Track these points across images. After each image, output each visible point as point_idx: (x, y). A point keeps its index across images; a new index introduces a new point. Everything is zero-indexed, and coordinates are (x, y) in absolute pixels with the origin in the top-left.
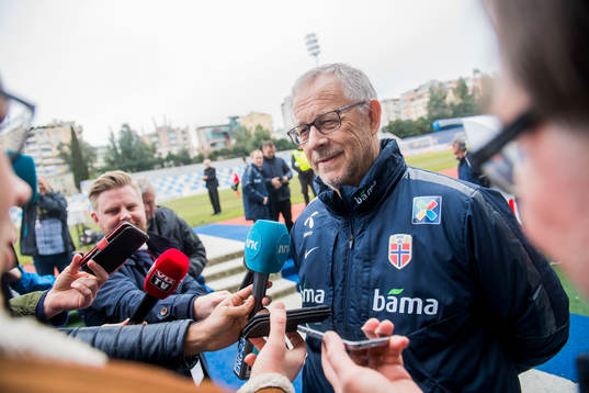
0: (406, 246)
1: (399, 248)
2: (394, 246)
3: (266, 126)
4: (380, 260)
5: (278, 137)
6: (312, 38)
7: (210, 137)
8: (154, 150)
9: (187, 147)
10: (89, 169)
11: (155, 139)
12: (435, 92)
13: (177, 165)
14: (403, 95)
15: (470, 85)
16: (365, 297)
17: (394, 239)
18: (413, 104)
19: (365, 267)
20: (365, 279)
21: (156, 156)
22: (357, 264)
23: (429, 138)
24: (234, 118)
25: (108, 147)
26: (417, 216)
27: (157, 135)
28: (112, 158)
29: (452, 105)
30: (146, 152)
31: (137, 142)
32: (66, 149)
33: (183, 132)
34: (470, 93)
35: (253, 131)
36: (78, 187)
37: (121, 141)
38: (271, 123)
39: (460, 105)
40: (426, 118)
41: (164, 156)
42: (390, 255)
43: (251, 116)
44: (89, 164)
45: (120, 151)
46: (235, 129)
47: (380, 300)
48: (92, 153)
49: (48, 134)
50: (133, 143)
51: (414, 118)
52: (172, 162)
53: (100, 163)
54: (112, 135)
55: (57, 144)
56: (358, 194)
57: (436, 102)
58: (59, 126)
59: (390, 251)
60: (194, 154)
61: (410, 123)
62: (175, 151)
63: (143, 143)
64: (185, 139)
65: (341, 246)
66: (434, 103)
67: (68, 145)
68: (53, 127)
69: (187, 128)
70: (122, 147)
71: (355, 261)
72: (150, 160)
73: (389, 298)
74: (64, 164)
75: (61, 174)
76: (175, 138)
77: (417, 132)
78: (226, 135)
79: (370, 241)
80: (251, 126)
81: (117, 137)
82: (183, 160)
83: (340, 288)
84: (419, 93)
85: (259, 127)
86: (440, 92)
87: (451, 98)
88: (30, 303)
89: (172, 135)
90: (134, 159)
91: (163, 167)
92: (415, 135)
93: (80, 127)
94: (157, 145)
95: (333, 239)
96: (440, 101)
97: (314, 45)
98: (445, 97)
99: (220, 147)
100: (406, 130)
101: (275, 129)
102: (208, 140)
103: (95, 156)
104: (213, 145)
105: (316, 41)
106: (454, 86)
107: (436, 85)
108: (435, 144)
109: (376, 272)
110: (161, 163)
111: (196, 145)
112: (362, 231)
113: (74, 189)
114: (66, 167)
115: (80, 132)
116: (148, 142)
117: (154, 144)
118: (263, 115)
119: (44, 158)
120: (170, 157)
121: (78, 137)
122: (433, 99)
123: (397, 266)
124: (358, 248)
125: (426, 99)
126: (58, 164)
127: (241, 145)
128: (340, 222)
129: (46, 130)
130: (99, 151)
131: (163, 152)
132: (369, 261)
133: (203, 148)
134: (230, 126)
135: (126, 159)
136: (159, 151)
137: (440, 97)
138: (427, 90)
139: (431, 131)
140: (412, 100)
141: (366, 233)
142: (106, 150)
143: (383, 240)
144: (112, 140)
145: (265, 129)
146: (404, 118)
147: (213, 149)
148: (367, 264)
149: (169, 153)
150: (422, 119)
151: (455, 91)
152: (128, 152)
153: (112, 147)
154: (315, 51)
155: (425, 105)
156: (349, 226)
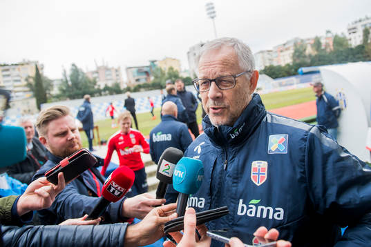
0: (263, 169)
1: (259, 171)
2: (255, 169)
3: (175, 68)
4: (245, 178)
5: (185, 75)
6: (211, 6)
7: (136, 74)
8: (95, 83)
9: (118, 81)
10: (48, 95)
11: (96, 75)
12: (298, 47)
13: (111, 94)
14: (275, 47)
15: (323, 41)
16: (232, 204)
17: (255, 164)
18: (282, 54)
19: (234, 183)
20: (234, 192)
21: (96, 87)
22: (229, 181)
23: (293, 79)
24: (153, 62)
25: (62, 80)
26: (271, 148)
27: (97, 72)
28: (64, 88)
29: (310, 56)
30: (89, 84)
31: (83, 77)
32: (31, 81)
33: (117, 71)
34: (323, 47)
35: (167, 71)
36: (39, 108)
37: (72, 76)
38: (180, 65)
39: (316, 56)
40: (291, 64)
41: (102, 87)
42: (252, 175)
43: (165, 60)
44: (47, 92)
45: (70, 83)
46: (154, 69)
47: (243, 207)
48: (50, 84)
49: (19, 69)
50: (80, 77)
51: (283, 64)
52: (107, 92)
53: (55, 91)
54: (65, 71)
55: (25, 77)
56: (232, 132)
57: (299, 53)
58: (27, 64)
59: (252, 172)
60: (123, 86)
61: (279, 68)
62: (110, 84)
63: (87, 78)
64: (117, 75)
65: (219, 168)
66: (297, 54)
67: (33, 78)
68: (22, 65)
69: (119, 68)
70: (72, 80)
71: (227, 178)
72: (91, 90)
73: (250, 206)
74: (30, 91)
75: (28, 99)
76: (110, 75)
77: (285, 74)
78: (147, 73)
79: (238, 165)
80: (165, 68)
81: (69, 73)
82: (116, 90)
83: (216, 198)
84: (287, 46)
85: (171, 68)
86: (302, 46)
87: (310, 51)
88: (7, 204)
89: (108, 73)
90: (80, 89)
91: (101, 95)
92: (283, 77)
93: (42, 65)
94: (97, 80)
95: (213, 163)
96: (301, 53)
97: (212, 11)
98: (305, 50)
99: (142, 82)
100: (277, 73)
101: (183, 70)
102: (134, 76)
103: (52, 86)
104: (137, 80)
105: (213, 8)
106: (312, 42)
107: (299, 41)
108: (297, 83)
109: (241, 187)
110: (99, 92)
111: (125, 80)
112: (233, 157)
113: (36, 110)
114: (31, 94)
115: (42, 69)
116: (91, 77)
117: (95, 78)
118: (174, 59)
119: (15, 87)
120: (106, 88)
121: (40, 72)
122: (296, 51)
123: (256, 184)
124: (230, 169)
125: (292, 51)
126: (25, 92)
127: (158, 81)
128: (218, 150)
129: (18, 67)
130: (55, 83)
131: (101, 84)
132: (237, 178)
133: (130, 82)
134: (150, 67)
135: (75, 89)
136: (98, 83)
137: (301, 50)
138: (292, 44)
139: (295, 74)
140: (281, 51)
141: (236, 159)
142: (60, 82)
143: (247, 164)
144: (65, 75)
145: (175, 70)
146: (275, 64)
147: (137, 83)
148: (235, 181)
149: (106, 85)
150: (288, 65)
151: (312, 46)
152: (76, 84)
153: (65, 80)
154: (212, 15)
155: (291, 55)
156: (225, 153)
